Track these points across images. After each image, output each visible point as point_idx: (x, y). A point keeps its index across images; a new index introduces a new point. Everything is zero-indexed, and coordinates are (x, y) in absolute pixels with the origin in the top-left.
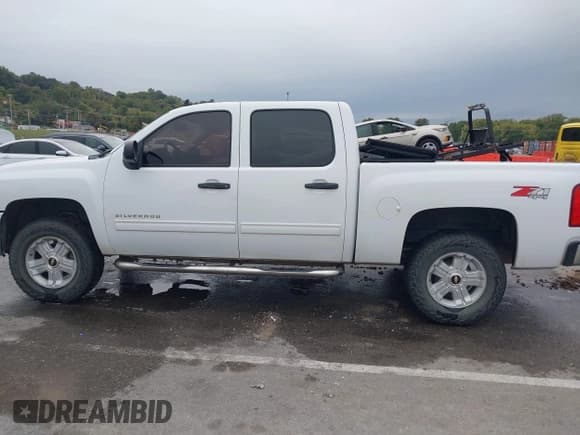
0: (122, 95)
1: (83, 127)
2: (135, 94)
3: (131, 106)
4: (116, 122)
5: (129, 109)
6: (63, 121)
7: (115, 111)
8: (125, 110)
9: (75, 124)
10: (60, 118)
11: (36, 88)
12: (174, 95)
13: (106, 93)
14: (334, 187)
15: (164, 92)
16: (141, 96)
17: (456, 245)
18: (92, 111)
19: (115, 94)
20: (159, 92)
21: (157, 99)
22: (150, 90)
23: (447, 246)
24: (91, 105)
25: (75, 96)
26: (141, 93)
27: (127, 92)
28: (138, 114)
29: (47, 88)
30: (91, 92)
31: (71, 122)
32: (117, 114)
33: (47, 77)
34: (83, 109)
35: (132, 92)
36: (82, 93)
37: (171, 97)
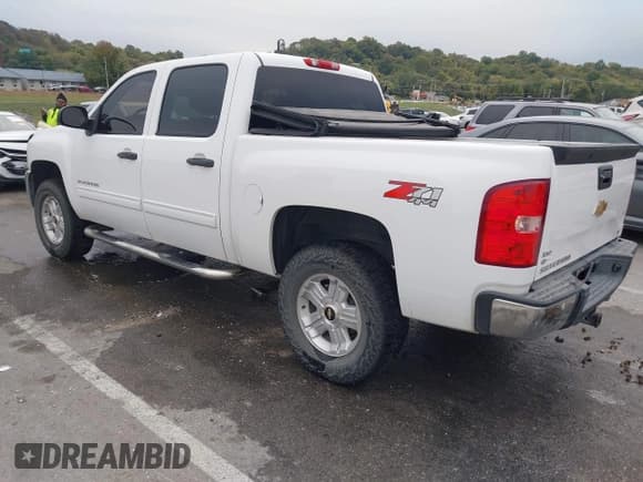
0: (487, 61)
1: (437, 98)
2: (502, 59)
3: (494, 73)
4: (474, 92)
5: (492, 77)
6: (418, 92)
7: (477, 78)
8: (487, 78)
9: (430, 94)
10: (417, 89)
11: (401, 58)
12: (550, 57)
13: (470, 60)
14: (210, 164)
15: (538, 55)
16: (510, 60)
17: (321, 262)
18: (450, 80)
19: (479, 60)
20: (533, 55)
21: (529, 62)
22: (522, 52)
23: (313, 262)
24: (451, 75)
25: (437, 64)
26: (510, 57)
27: (493, 58)
28: (500, 82)
29: (410, 57)
30: (455, 58)
31: (426, 93)
32: (478, 82)
33: (412, 46)
34: (442, 78)
35: (499, 57)
36: (445, 60)
37: (547, 59)
